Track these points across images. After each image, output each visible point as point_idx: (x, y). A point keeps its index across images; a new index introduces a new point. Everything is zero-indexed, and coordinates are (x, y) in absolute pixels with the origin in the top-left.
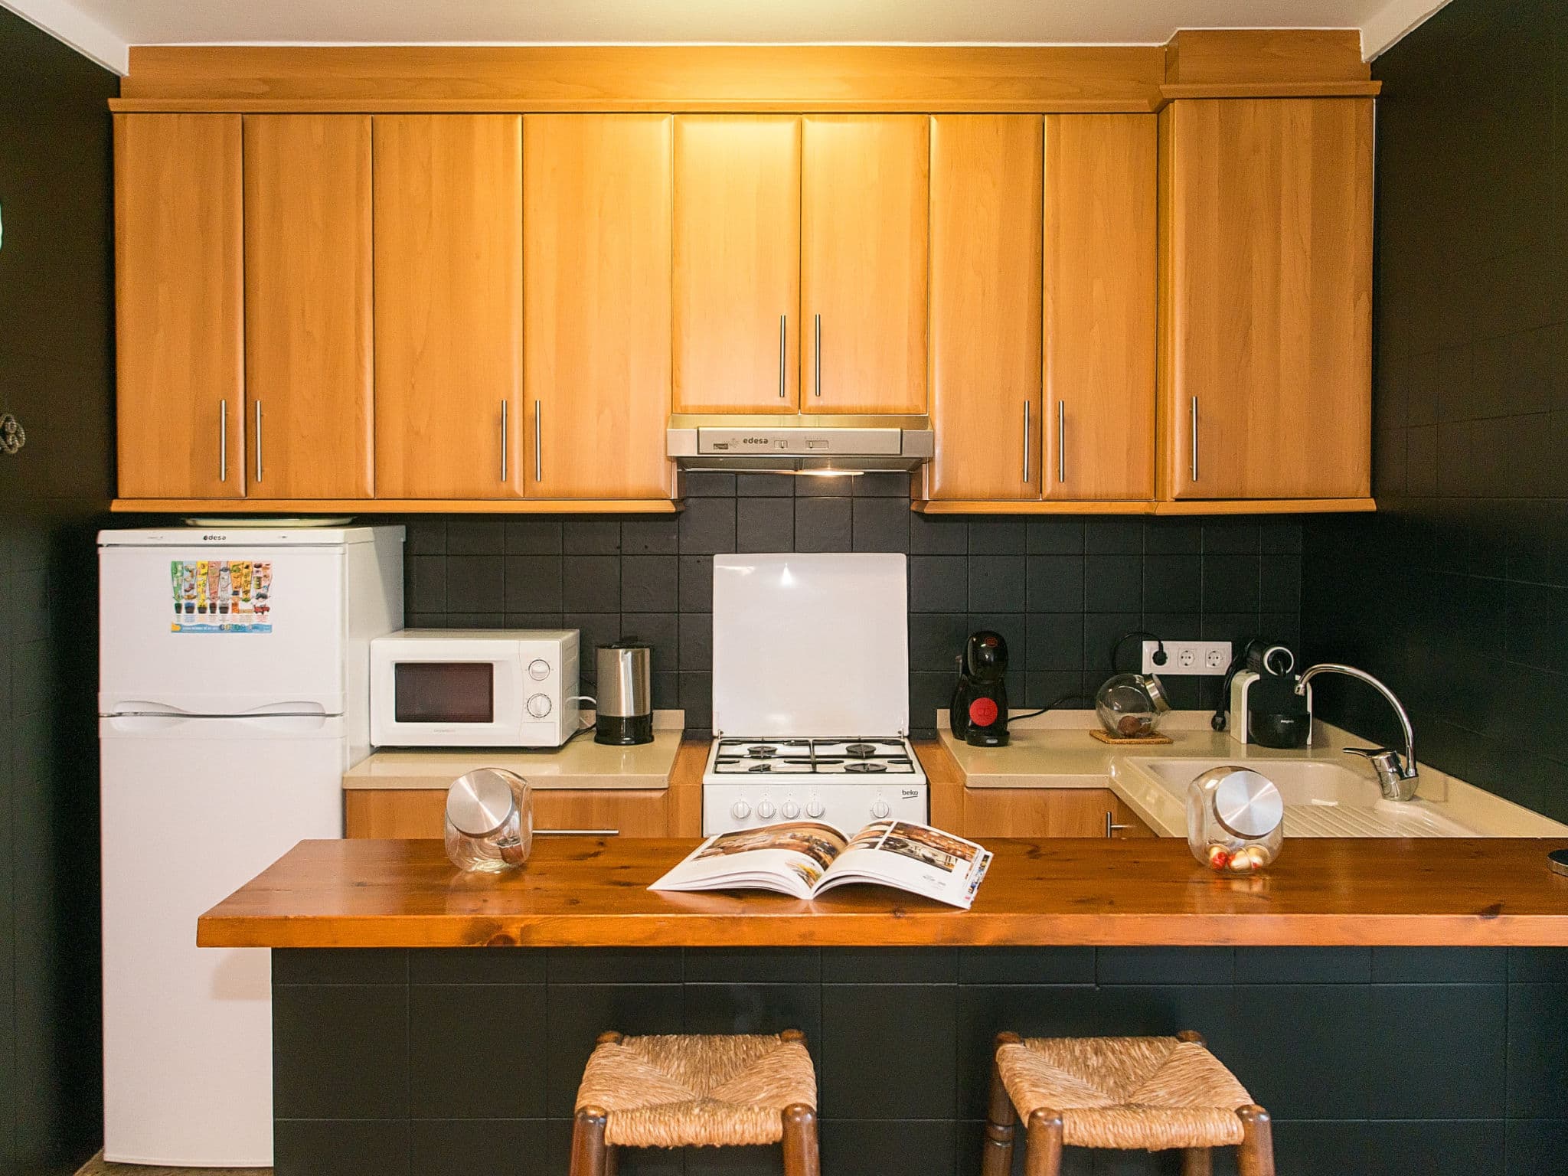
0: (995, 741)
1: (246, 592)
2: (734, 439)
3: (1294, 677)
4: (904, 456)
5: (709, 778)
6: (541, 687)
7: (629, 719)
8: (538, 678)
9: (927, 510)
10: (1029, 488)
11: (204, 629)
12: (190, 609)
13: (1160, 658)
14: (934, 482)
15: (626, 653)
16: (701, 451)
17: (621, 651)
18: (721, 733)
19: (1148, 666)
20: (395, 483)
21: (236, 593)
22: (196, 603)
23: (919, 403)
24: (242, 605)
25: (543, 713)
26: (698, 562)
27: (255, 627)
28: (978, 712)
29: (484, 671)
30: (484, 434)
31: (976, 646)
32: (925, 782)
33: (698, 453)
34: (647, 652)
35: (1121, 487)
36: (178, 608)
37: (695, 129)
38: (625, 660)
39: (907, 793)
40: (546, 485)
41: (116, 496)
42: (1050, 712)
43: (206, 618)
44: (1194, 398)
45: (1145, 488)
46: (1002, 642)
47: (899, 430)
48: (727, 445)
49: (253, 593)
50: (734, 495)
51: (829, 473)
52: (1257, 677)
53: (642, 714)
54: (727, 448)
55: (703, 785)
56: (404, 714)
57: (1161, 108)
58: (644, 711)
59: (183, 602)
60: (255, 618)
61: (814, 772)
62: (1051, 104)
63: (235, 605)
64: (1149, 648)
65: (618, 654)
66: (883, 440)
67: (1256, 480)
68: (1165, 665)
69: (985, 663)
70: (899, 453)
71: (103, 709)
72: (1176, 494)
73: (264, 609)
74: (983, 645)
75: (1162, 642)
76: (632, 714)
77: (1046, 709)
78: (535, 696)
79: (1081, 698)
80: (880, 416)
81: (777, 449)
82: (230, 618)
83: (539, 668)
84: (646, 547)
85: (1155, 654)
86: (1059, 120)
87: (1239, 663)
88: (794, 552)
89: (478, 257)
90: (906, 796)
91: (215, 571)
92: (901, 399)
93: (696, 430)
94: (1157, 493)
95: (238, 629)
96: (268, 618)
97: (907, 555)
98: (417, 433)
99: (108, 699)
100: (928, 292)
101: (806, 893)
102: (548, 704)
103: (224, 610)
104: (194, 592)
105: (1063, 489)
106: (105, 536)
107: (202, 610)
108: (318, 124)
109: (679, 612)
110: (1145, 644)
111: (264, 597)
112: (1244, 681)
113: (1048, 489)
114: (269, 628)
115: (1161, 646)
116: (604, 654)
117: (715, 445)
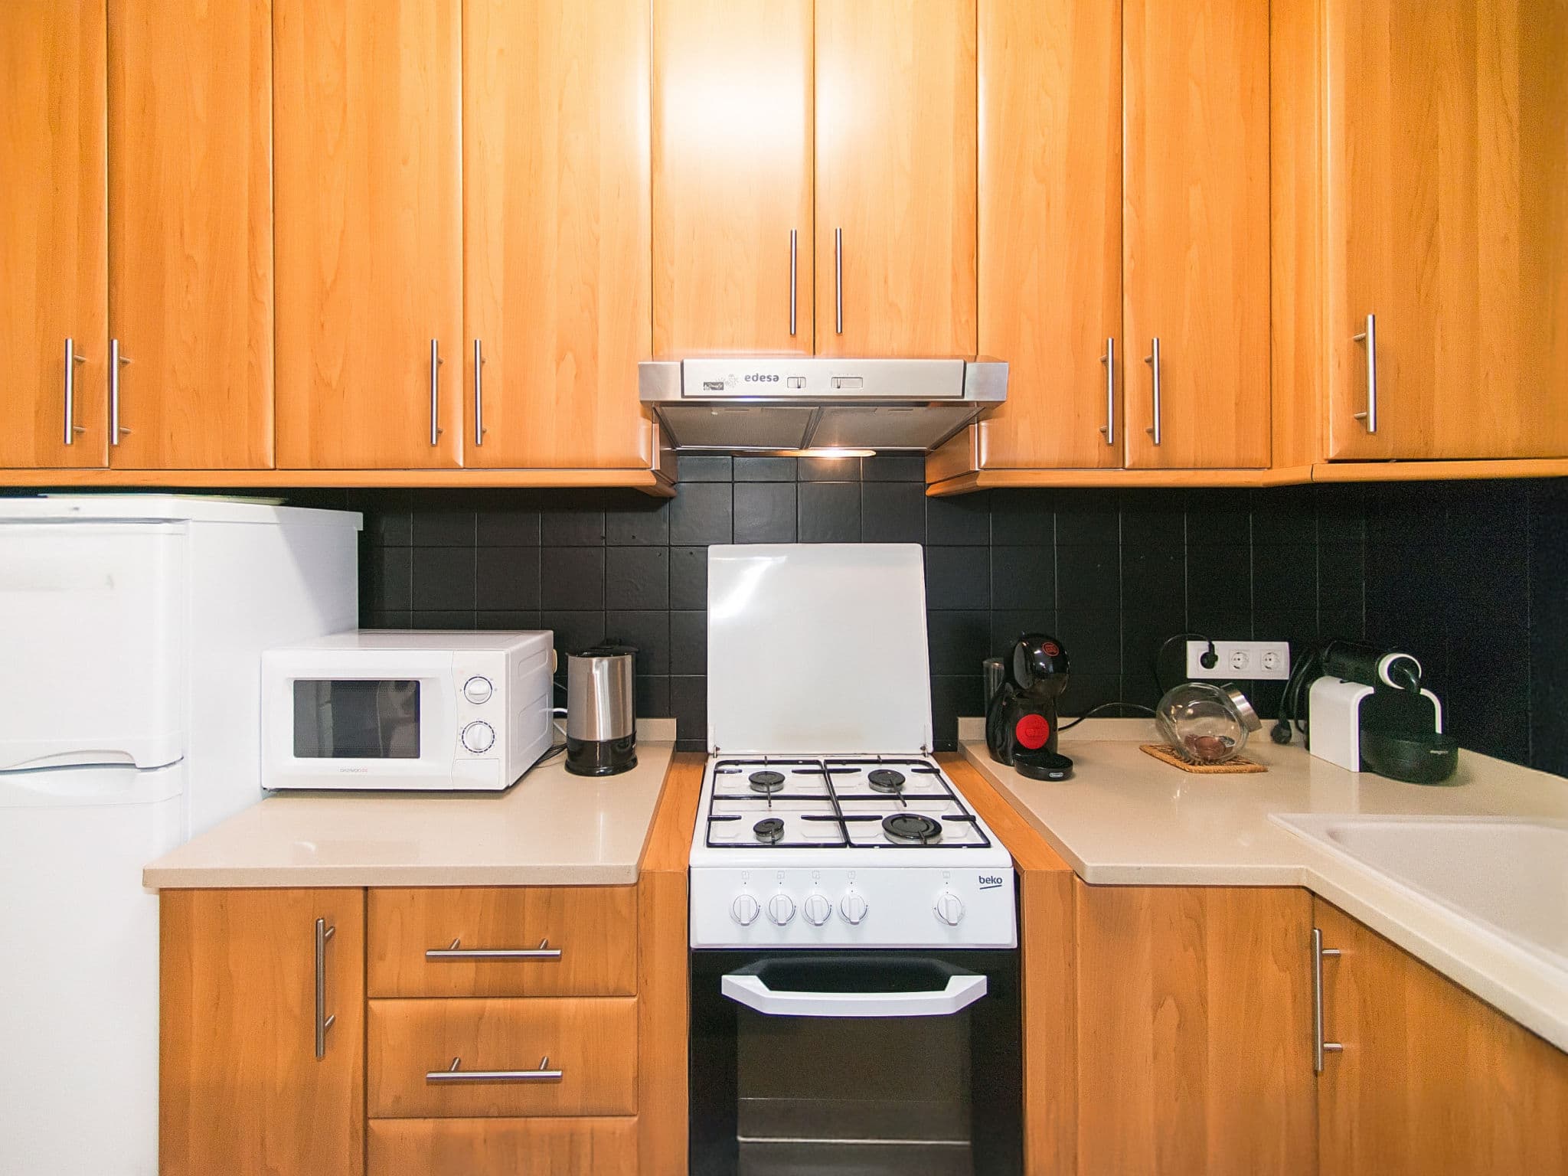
0: (1060, 775)
2: (732, 376)
3: (1420, 691)
4: (966, 399)
5: (699, 855)
6: (482, 713)
7: (605, 744)
8: (478, 702)
10: (1107, 455)
13: (1209, 660)
15: (601, 661)
16: (686, 394)
17: (595, 660)
18: (717, 749)
19: (1194, 669)
20: (300, 449)
25: (484, 746)
26: (691, 553)
28: (1025, 729)
29: (409, 690)
30: (413, 385)
31: (1029, 650)
32: (1010, 863)
33: (683, 396)
34: (628, 659)
35: (1229, 452)
38: (600, 670)
39: (986, 881)
40: (491, 450)
42: (1086, 721)
44: (1370, 318)
47: (963, 362)
48: (722, 383)
50: (731, 480)
51: (834, 453)
52: (1370, 690)
53: (622, 736)
54: (722, 389)
55: (690, 867)
56: (305, 747)
58: (625, 731)
61: (847, 843)
64: (1195, 650)
65: (591, 663)
67: (1448, 436)
68: (1214, 668)
69: (1040, 674)
70: (960, 394)
72: (1329, 452)
74: (1038, 652)
75: (1214, 643)
76: (609, 737)
78: (473, 724)
81: (791, 389)
83: (479, 687)
84: (634, 537)
85: (1204, 656)
88: (797, 542)
89: (405, 162)
90: (986, 885)
92: (944, 338)
93: (679, 364)
94: (1274, 459)
97: (923, 546)
98: (329, 385)
102: (491, 734)
105: (1153, 455)
109: (670, 610)
110: (1191, 645)
112: (1350, 695)
115: (1211, 647)
116: (577, 664)
117: (705, 384)
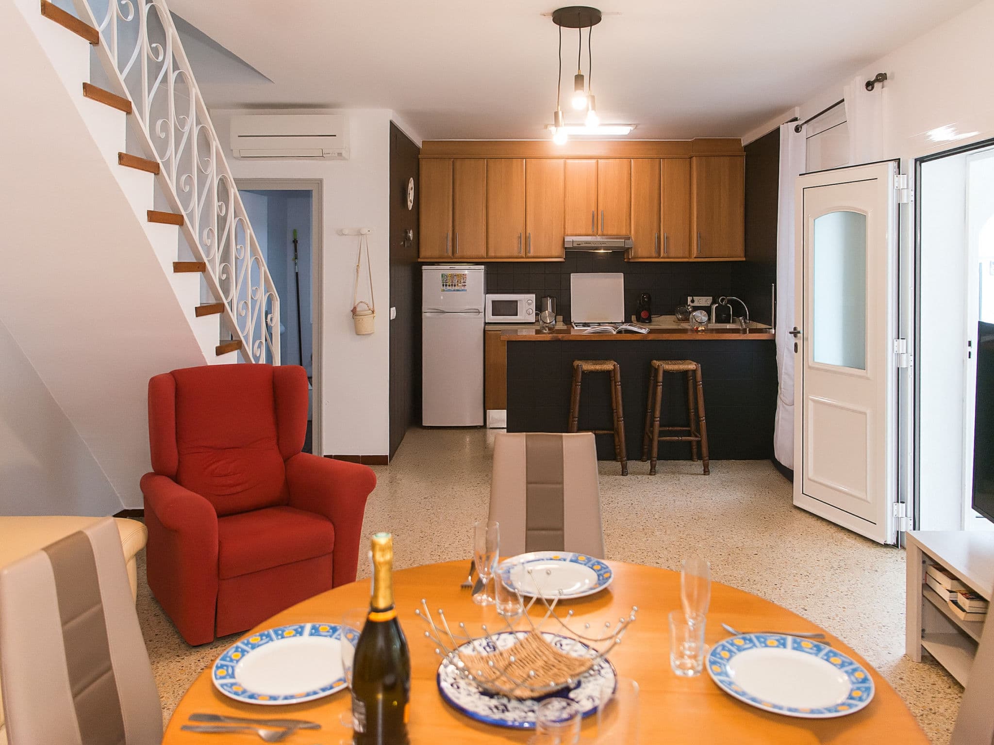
0: (648, 321)
1: (461, 281)
2: (582, 243)
4: (625, 247)
6: (529, 307)
8: (529, 304)
9: (631, 261)
10: (657, 255)
11: (450, 290)
12: (446, 285)
13: (693, 301)
14: (632, 254)
16: (573, 246)
17: (549, 298)
19: (690, 303)
21: (458, 282)
22: (448, 284)
23: (628, 233)
24: (459, 285)
25: (530, 315)
26: (567, 275)
27: (463, 290)
29: (515, 303)
30: (515, 241)
31: (643, 296)
33: (571, 246)
34: (555, 299)
35: (681, 255)
36: (443, 285)
37: (570, 161)
38: (549, 302)
40: (532, 254)
41: (419, 258)
43: (450, 288)
45: (687, 254)
46: (650, 295)
47: (623, 240)
48: (580, 244)
49: (462, 281)
50: (576, 257)
51: (602, 251)
52: (717, 305)
56: (494, 314)
57: (691, 158)
59: (445, 284)
60: (463, 288)
62: (661, 156)
63: (457, 284)
64: (689, 299)
66: (619, 243)
68: (694, 303)
69: (645, 302)
70: (623, 246)
71: (423, 310)
72: (695, 256)
73: (465, 285)
74: (645, 297)
77: (661, 315)
78: (529, 309)
79: (671, 312)
80: (618, 237)
81: (593, 245)
82: (456, 288)
83: (530, 302)
84: (553, 271)
85: (691, 300)
86: (664, 161)
87: (714, 302)
91: (453, 276)
92: (624, 232)
94: (690, 257)
95: (458, 290)
96: (466, 288)
97: (624, 274)
99: (425, 308)
100: (631, 202)
101: (615, 333)
102: (531, 312)
103: (455, 286)
104: (447, 281)
105: (666, 255)
106: (424, 267)
107: (449, 286)
108: (473, 161)
109: (561, 289)
110: (689, 298)
111: (465, 282)
112: (714, 306)
113: (662, 256)
114: (466, 290)
115: (693, 298)
116: (544, 300)
117: (577, 244)
